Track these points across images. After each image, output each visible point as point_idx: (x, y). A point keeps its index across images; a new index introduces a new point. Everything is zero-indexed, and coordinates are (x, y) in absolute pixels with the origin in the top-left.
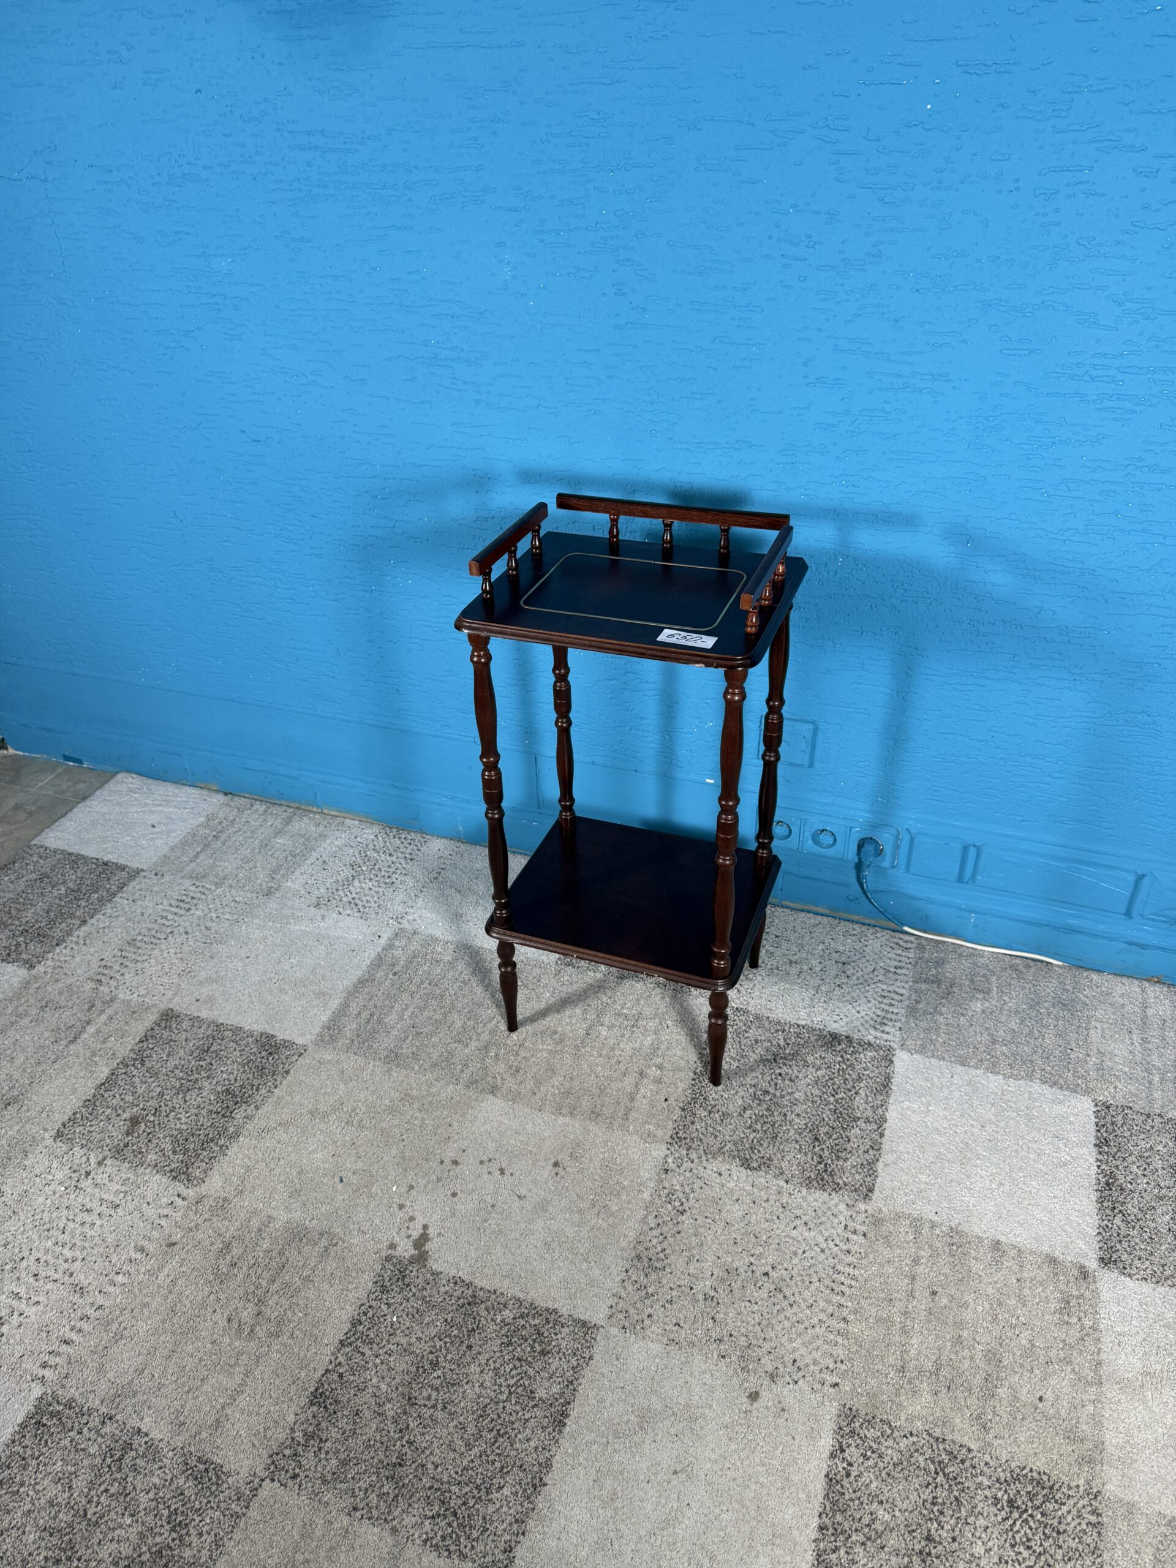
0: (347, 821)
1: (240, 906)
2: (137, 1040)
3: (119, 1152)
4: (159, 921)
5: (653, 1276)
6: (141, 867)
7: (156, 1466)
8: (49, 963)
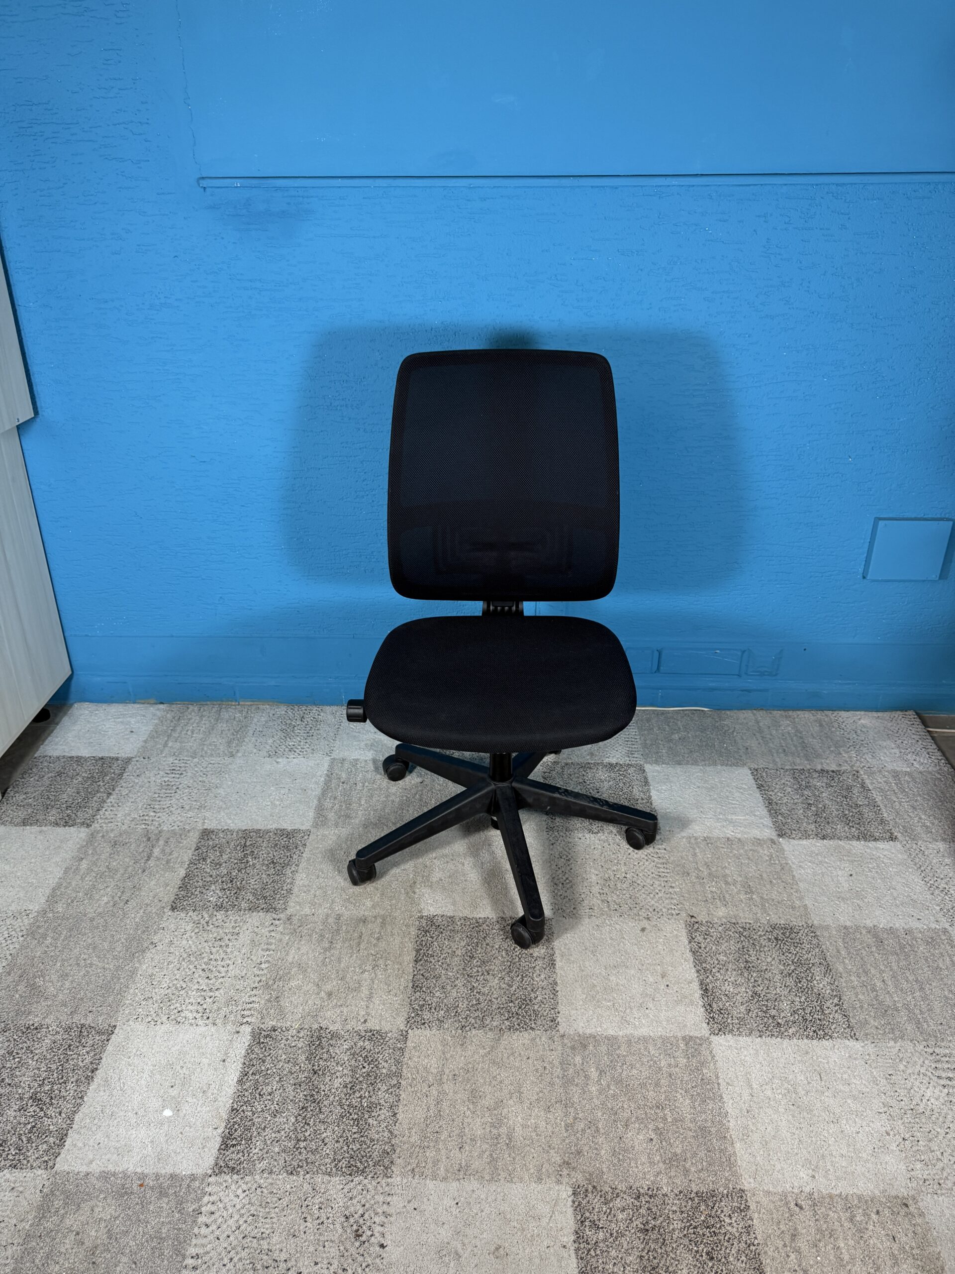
0: (261, 707)
1: (216, 765)
2: (193, 849)
3: (220, 907)
4: (163, 783)
5: (568, 891)
6: (129, 755)
7: (343, 1040)
8: (99, 821)
